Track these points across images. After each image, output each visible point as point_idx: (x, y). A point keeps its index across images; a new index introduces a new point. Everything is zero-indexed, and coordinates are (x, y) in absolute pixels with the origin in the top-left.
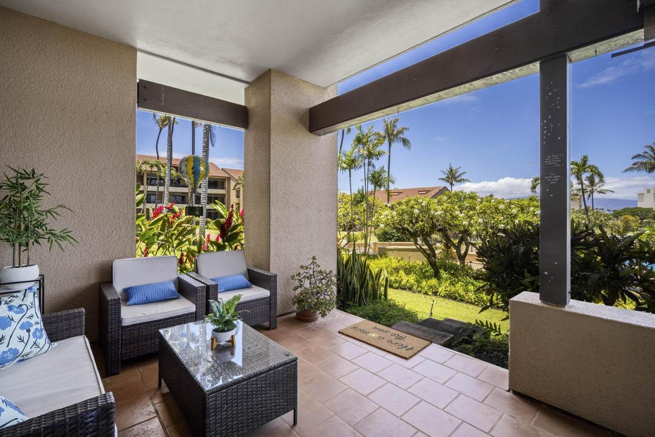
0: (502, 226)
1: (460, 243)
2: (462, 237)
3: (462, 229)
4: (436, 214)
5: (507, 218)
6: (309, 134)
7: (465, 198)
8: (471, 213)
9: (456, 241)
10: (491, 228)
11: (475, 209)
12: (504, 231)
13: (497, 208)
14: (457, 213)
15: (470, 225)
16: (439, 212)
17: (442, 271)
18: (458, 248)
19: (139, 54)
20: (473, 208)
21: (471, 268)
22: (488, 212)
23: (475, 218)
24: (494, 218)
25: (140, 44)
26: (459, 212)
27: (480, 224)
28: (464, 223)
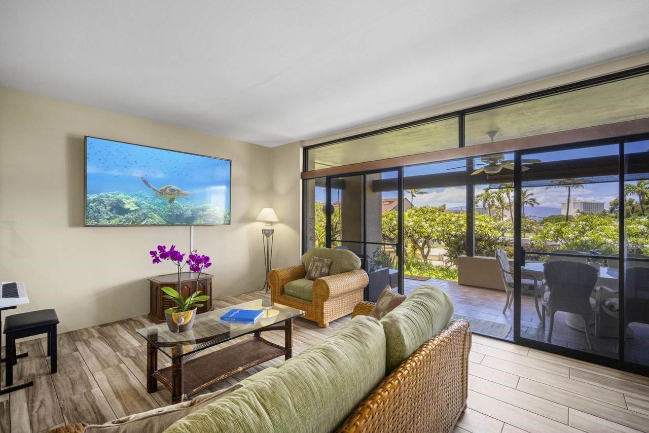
0: (453, 233)
1: (424, 245)
2: (425, 241)
3: (426, 235)
4: (409, 224)
5: (457, 226)
6: (372, 192)
7: (427, 211)
8: (433, 223)
9: (421, 244)
10: (446, 234)
11: (435, 220)
12: (455, 236)
13: (450, 220)
14: (424, 223)
15: (432, 232)
16: (411, 223)
17: (411, 267)
18: (422, 249)
19: (316, 164)
20: (434, 220)
21: (431, 264)
22: (444, 222)
23: (435, 227)
24: (448, 227)
25: (316, 161)
26: (425, 223)
27: (439, 231)
28: (428, 230)
